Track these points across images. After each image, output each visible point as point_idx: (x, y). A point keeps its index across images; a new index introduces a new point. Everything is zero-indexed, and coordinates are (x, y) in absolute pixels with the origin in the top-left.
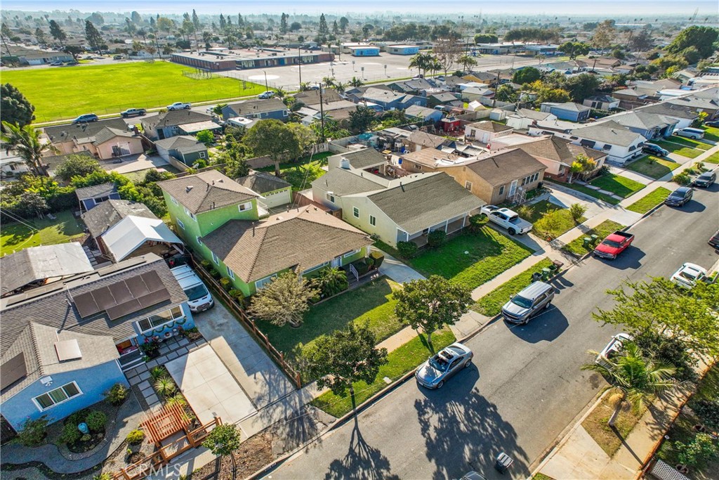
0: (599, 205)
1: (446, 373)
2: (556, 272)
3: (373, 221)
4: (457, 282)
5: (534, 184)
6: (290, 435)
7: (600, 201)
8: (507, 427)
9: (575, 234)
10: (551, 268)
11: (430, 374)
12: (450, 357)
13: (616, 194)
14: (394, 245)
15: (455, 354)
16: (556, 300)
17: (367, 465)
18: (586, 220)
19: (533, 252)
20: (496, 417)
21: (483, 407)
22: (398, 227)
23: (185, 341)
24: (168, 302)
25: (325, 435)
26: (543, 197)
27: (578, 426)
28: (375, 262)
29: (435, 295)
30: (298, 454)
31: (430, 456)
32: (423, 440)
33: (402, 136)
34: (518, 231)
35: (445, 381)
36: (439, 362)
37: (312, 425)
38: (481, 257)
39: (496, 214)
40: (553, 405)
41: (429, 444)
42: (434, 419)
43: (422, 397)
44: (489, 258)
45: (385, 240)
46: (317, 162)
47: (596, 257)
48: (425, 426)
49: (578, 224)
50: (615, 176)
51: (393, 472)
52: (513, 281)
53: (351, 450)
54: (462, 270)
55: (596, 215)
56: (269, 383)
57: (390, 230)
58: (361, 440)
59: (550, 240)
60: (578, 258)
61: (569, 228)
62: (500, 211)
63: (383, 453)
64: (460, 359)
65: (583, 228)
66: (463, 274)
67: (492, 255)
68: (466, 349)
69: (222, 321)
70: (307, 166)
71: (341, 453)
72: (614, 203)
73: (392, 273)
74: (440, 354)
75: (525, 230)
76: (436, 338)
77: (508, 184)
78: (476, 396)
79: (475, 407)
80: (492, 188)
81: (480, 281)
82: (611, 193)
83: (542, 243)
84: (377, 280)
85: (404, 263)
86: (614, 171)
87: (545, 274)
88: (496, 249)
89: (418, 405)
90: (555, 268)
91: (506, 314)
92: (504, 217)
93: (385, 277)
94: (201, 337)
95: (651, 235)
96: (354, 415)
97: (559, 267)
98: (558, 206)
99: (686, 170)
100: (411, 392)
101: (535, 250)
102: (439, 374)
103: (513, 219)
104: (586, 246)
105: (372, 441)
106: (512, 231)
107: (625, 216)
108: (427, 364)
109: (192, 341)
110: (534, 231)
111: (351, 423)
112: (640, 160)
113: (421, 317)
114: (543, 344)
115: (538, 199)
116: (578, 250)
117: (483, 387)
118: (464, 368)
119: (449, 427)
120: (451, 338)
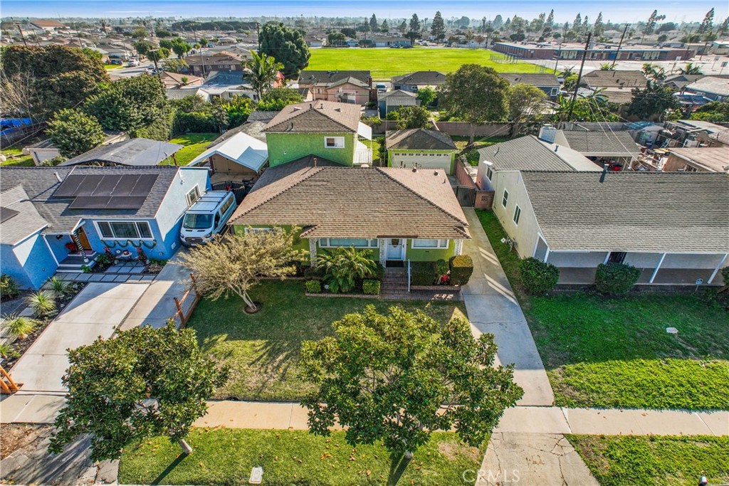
3: (517, 215)
22: (540, 233)
38: (704, 354)
45: (521, 252)
57: (530, 235)
85: (518, 298)
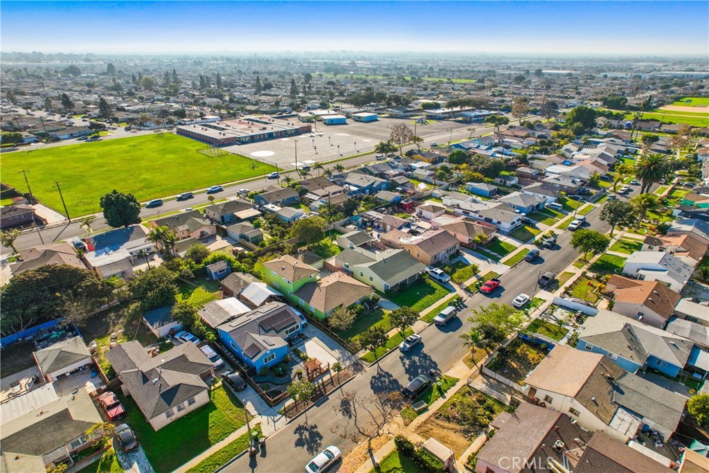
0: (488, 262)
1: (411, 345)
2: (460, 301)
3: (371, 279)
4: (414, 308)
5: (455, 251)
6: (354, 370)
7: (489, 260)
8: (435, 363)
9: (473, 280)
10: (458, 299)
11: (405, 346)
12: (412, 339)
13: (499, 254)
14: (383, 291)
15: (414, 338)
16: (459, 314)
17: (385, 377)
18: (480, 271)
19: (450, 291)
20: (430, 360)
21: (425, 357)
22: (385, 283)
23: (301, 339)
24: (295, 323)
25: (367, 369)
26: (458, 259)
27: (461, 361)
28: (375, 301)
29: (405, 313)
30: (359, 375)
31: (406, 373)
32: (404, 368)
33: (378, 218)
34: (443, 281)
35: (411, 348)
36: (408, 342)
37: (362, 366)
38: (425, 296)
39: (432, 272)
40: (452, 354)
41: (406, 369)
42: (407, 362)
43: (402, 355)
44: (429, 296)
45: (378, 289)
46: (328, 238)
47: (481, 292)
48: (404, 364)
49: (475, 274)
50: (501, 242)
51: (394, 378)
52: (440, 306)
53: (378, 373)
54: (416, 302)
55: (485, 268)
56: (341, 353)
57: (380, 284)
58: (381, 369)
59: (460, 284)
60: (472, 293)
61: (470, 277)
62: (434, 270)
63: (390, 373)
64: (415, 340)
65: (477, 277)
66: (417, 304)
67: (431, 294)
68: (419, 336)
69: (313, 330)
70: (323, 242)
71: (375, 374)
72: (496, 260)
73: (384, 305)
74: (408, 338)
75: (447, 280)
76: (406, 333)
77: (439, 254)
78: (424, 354)
79: (423, 357)
80: (430, 257)
81: (424, 307)
82: (496, 254)
83: (456, 286)
84: (377, 309)
85: (389, 300)
86: (502, 238)
87: (455, 302)
88: (432, 291)
89: (401, 357)
90: (460, 299)
91: (435, 321)
92: (436, 273)
93: (380, 307)
94: (307, 337)
95: (510, 279)
96: (377, 362)
97: (461, 299)
98: (466, 264)
99: (543, 236)
100: (398, 353)
101: (451, 290)
102: (408, 346)
103: (441, 275)
104: (477, 287)
105: (385, 369)
106: (440, 281)
107: (501, 269)
108: (403, 342)
109: (304, 339)
110: (452, 280)
111: (377, 364)
112: (519, 229)
113: (400, 323)
114: (451, 333)
115: (456, 260)
116: (472, 289)
117: (425, 350)
118: (418, 343)
119: (413, 364)
120: (412, 333)
